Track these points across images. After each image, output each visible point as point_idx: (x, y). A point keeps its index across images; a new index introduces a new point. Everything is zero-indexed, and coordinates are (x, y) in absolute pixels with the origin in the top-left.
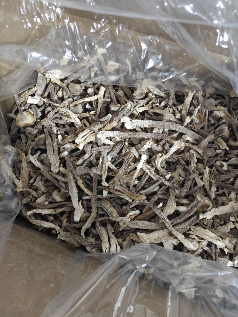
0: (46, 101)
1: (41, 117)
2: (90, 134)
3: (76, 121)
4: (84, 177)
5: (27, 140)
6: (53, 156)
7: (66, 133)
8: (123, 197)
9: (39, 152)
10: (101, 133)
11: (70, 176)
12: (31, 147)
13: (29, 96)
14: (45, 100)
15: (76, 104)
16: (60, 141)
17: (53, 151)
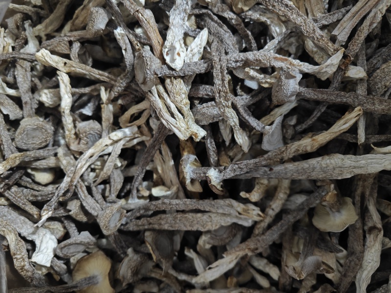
0: (50, 214)
1: (93, 234)
2: (165, 95)
3: (120, 140)
4: (290, 132)
5: (152, 279)
6: (213, 215)
7: (148, 176)
8: (379, 17)
9: (190, 254)
10: (170, 55)
11: (286, 168)
12: (172, 272)
13: (30, 257)
14: (46, 215)
15: (73, 136)
16: (169, 193)
17: (199, 215)
